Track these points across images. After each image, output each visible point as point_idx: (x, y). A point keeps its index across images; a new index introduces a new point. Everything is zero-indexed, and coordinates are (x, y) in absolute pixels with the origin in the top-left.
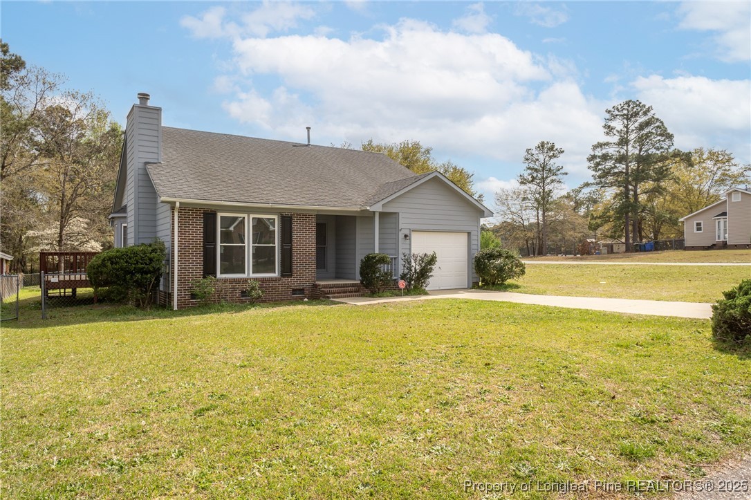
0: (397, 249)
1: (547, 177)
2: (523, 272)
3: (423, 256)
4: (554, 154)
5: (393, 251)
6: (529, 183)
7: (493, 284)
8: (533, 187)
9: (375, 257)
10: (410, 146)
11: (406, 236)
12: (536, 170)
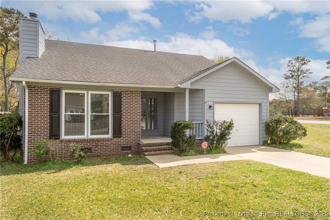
0: (203, 116)
1: (300, 75)
2: (305, 134)
3: (222, 123)
4: (304, 62)
5: (201, 118)
6: (290, 78)
7: (280, 143)
8: (292, 80)
9: (181, 124)
10: (224, 59)
11: (210, 107)
12: (294, 71)
